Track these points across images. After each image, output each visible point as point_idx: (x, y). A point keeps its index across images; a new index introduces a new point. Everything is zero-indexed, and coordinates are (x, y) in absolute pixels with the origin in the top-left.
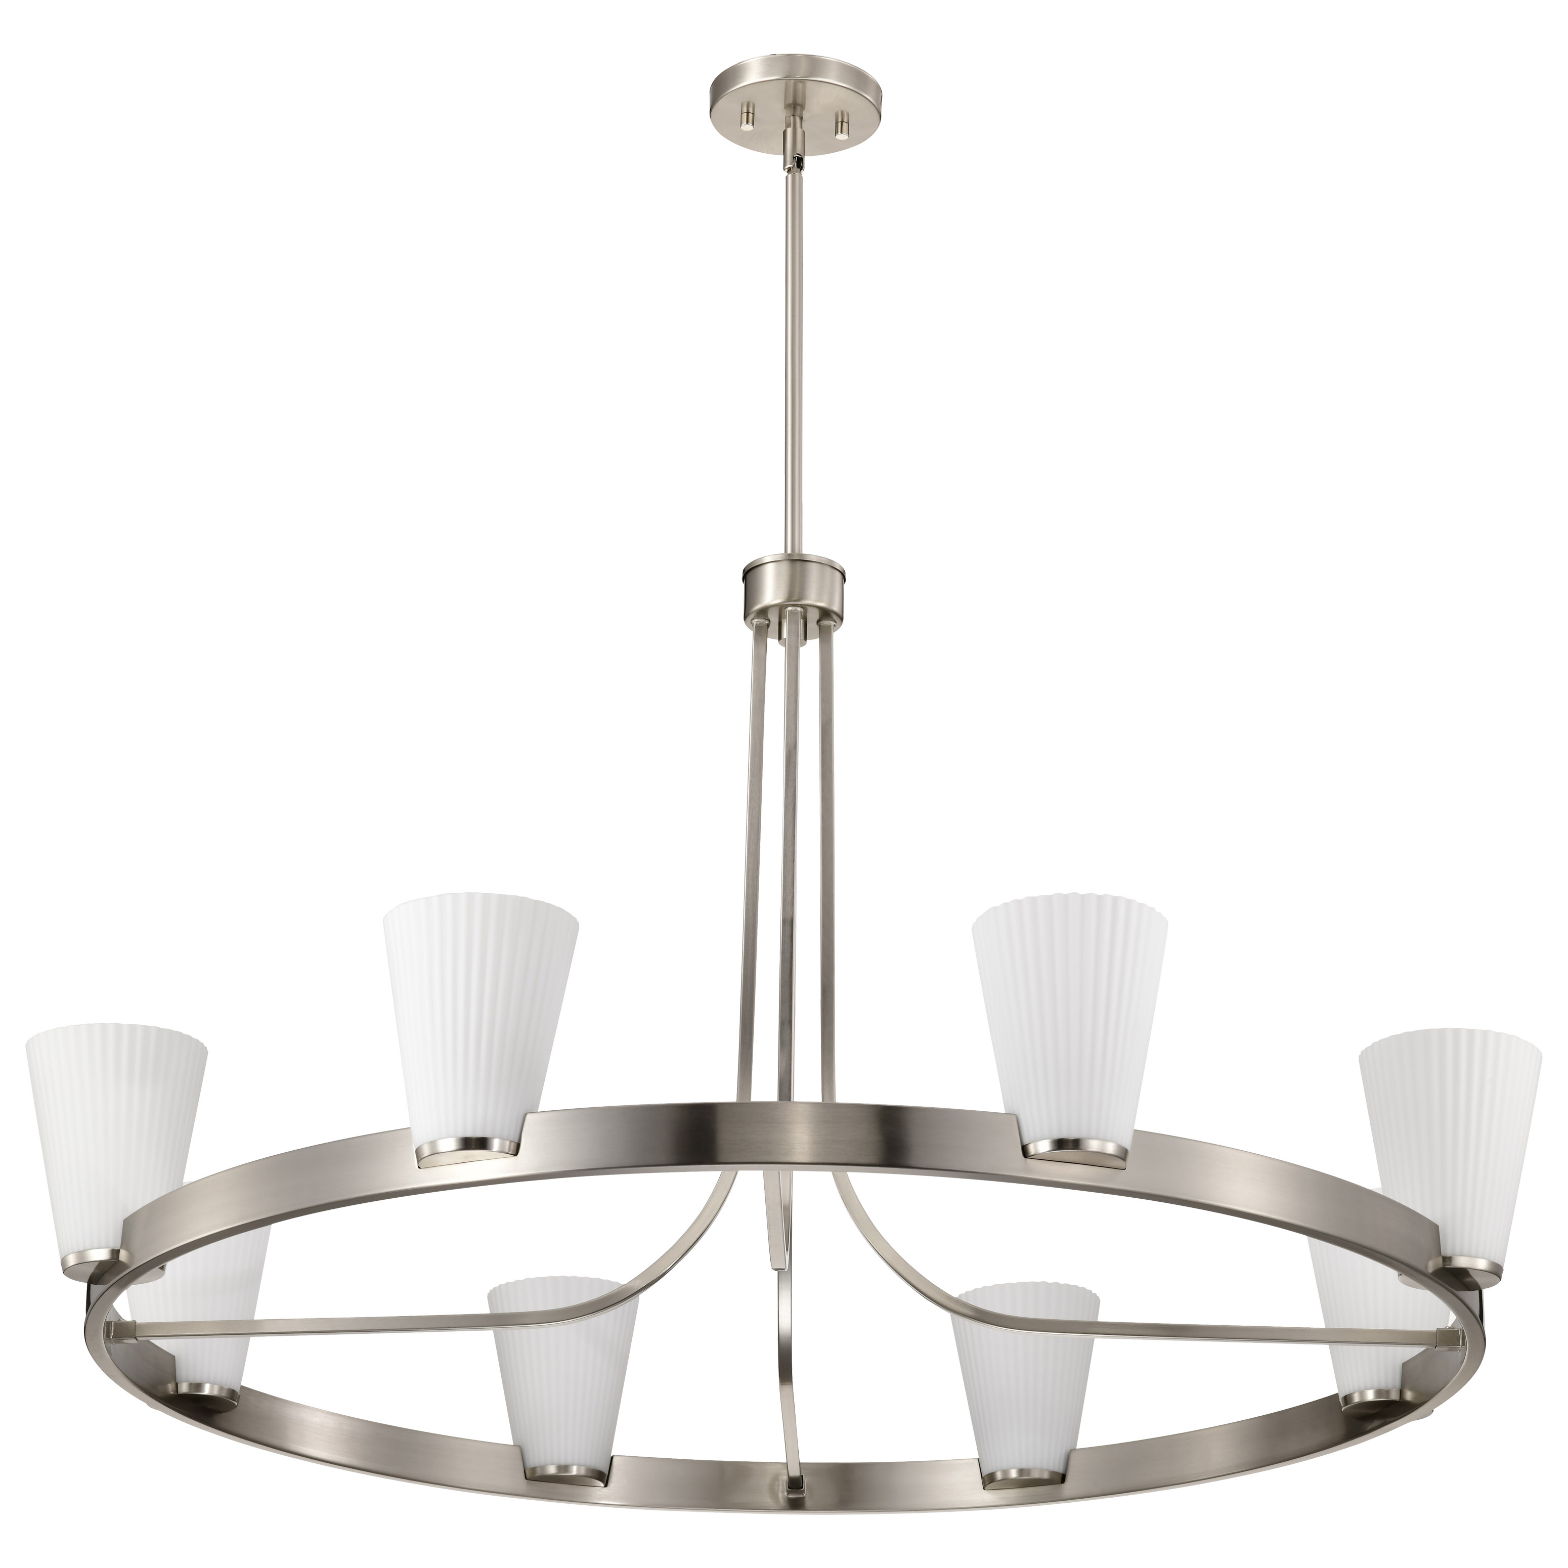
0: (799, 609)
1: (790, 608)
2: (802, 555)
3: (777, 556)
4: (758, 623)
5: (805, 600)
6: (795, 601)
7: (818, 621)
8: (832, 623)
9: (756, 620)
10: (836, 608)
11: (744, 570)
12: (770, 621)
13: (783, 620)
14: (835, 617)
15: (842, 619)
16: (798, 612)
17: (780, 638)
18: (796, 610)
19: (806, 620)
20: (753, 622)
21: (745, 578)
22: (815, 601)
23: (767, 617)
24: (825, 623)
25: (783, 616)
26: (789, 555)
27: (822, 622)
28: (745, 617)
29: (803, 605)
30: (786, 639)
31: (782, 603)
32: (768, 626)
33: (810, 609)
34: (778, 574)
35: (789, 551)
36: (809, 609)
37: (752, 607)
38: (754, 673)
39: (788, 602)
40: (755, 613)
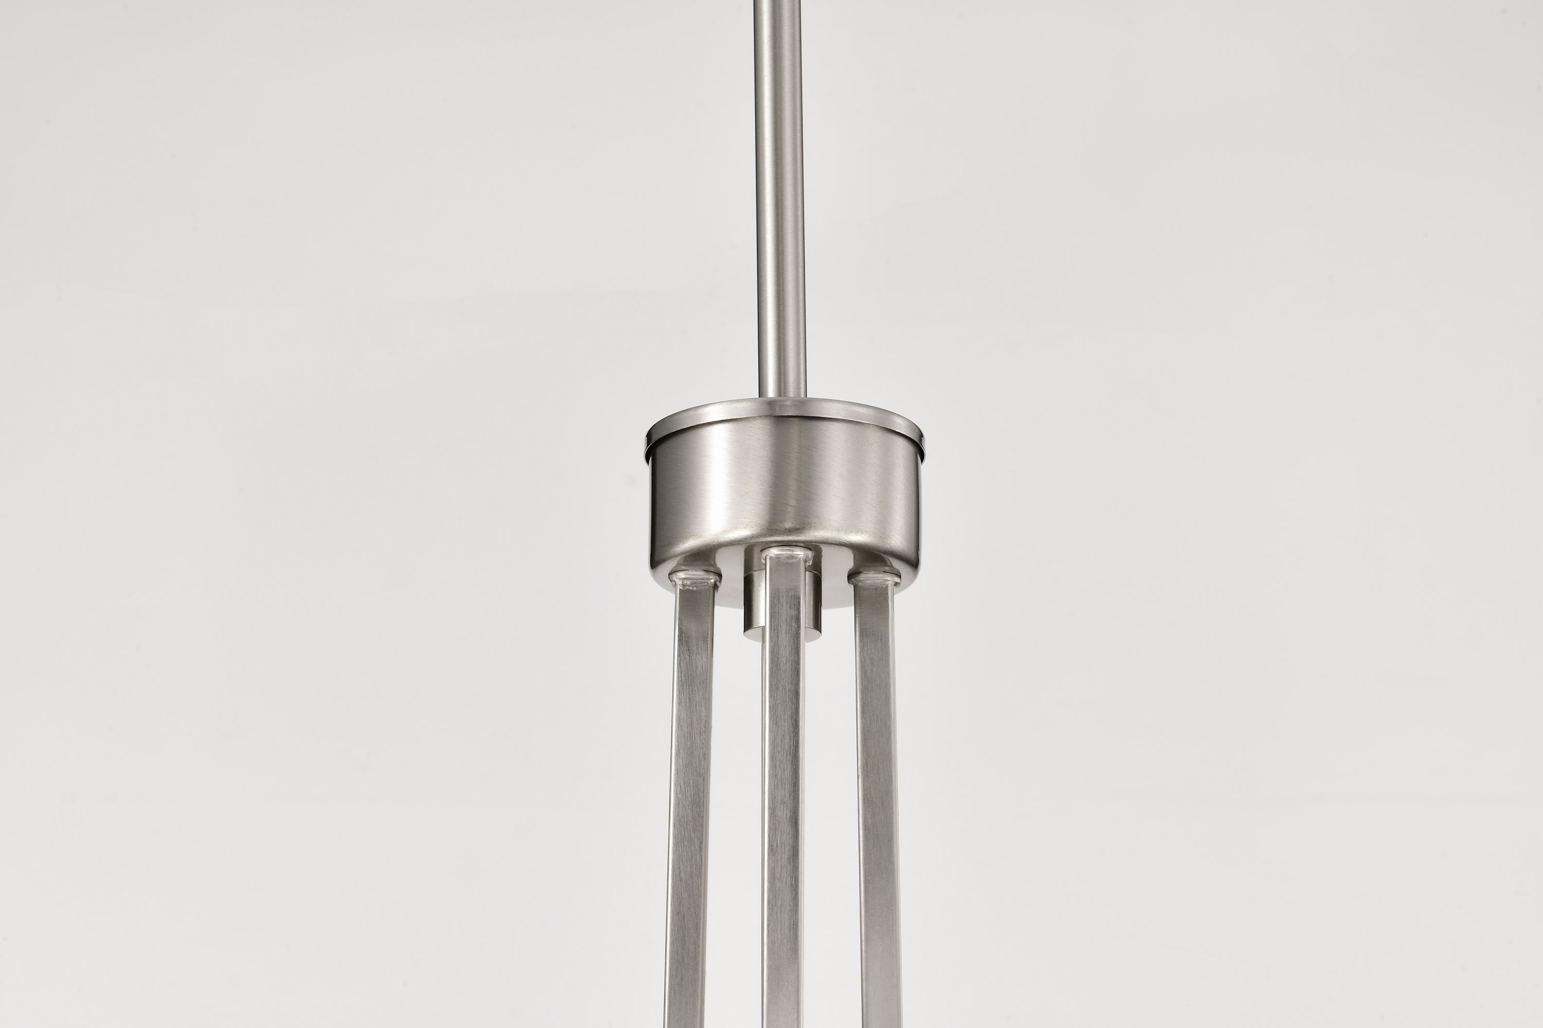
0: (800, 553)
1: (774, 552)
2: (805, 402)
3: (739, 405)
4: (688, 583)
5: (815, 529)
6: (789, 531)
7: (852, 576)
8: (890, 579)
9: (682, 575)
10: (897, 540)
11: (649, 435)
12: (720, 575)
13: (755, 574)
14: (897, 564)
15: (914, 563)
16: (799, 561)
17: (748, 623)
18: (792, 557)
19: (820, 572)
20: (674, 577)
21: (651, 454)
22: (846, 532)
23: (714, 565)
24: (872, 577)
25: (756, 565)
26: (771, 403)
27: (862, 577)
28: (655, 563)
29: (811, 542)
30: (764, 628)
31: (752, 537)
32: (715, 587)
33: (828, 554)
34: (739, 457)
35: (771, 392)
36: (826, 551)
37: (671, 544)
38: (680, 727)
39: (772, 535)
40: (679, 558)
